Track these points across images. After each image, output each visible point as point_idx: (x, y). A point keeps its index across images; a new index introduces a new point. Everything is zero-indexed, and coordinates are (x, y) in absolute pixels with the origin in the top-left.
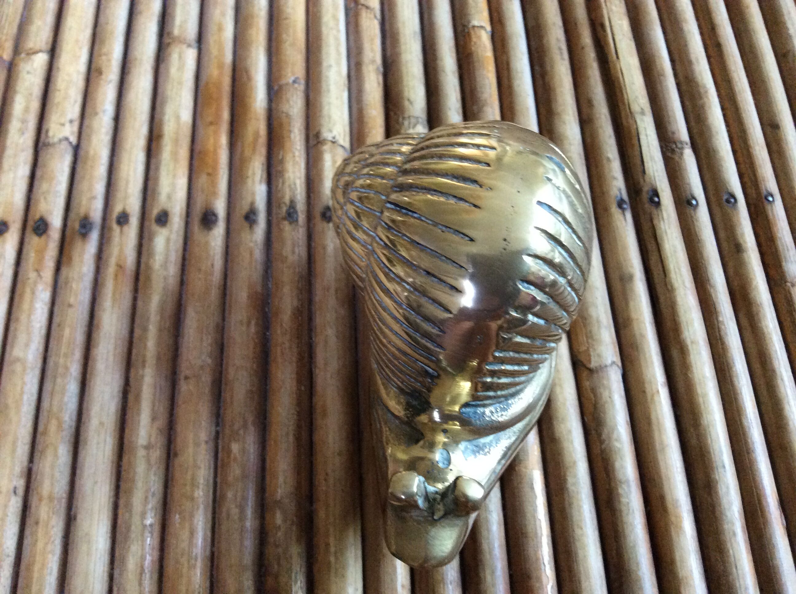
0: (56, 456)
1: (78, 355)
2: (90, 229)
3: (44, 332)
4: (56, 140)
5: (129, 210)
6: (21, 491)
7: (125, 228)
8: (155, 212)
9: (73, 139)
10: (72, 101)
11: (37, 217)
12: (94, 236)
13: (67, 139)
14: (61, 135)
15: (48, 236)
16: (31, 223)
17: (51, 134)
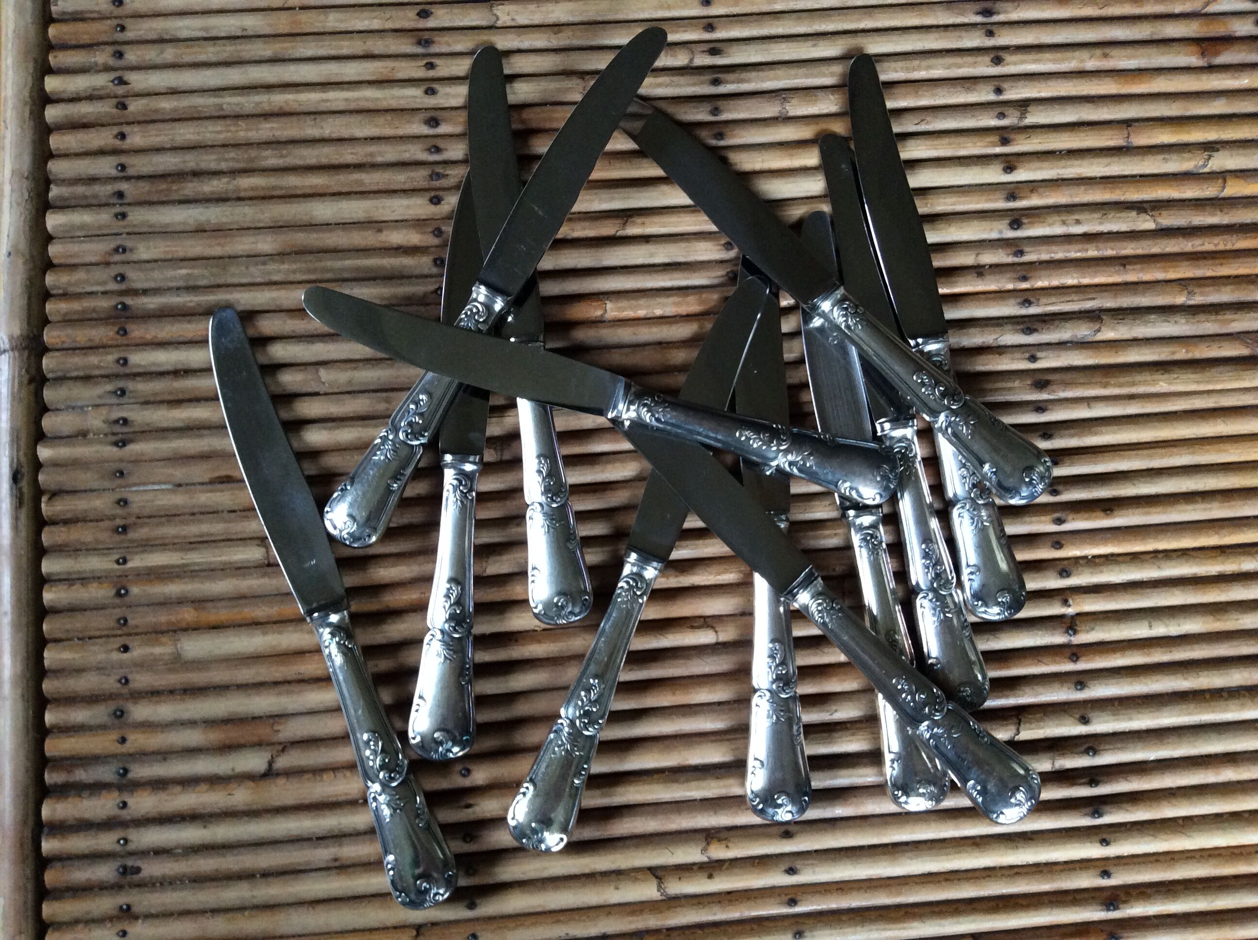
0: (265, 50)
1: (333, 52)
2: (424, 46)
3: (350, 29)
4: (495, 12)
5: (438, 68)
6: (245, 33)
7: (423, 69)
8: (435, 86)
9: (499, 23)
10: (531, 17)
11: (433, 10)
12: (420, 50)
13: (498, 19)
14: (499, 13)
15: (419, 21)
16: (427, 7)
17: (500, 7)
